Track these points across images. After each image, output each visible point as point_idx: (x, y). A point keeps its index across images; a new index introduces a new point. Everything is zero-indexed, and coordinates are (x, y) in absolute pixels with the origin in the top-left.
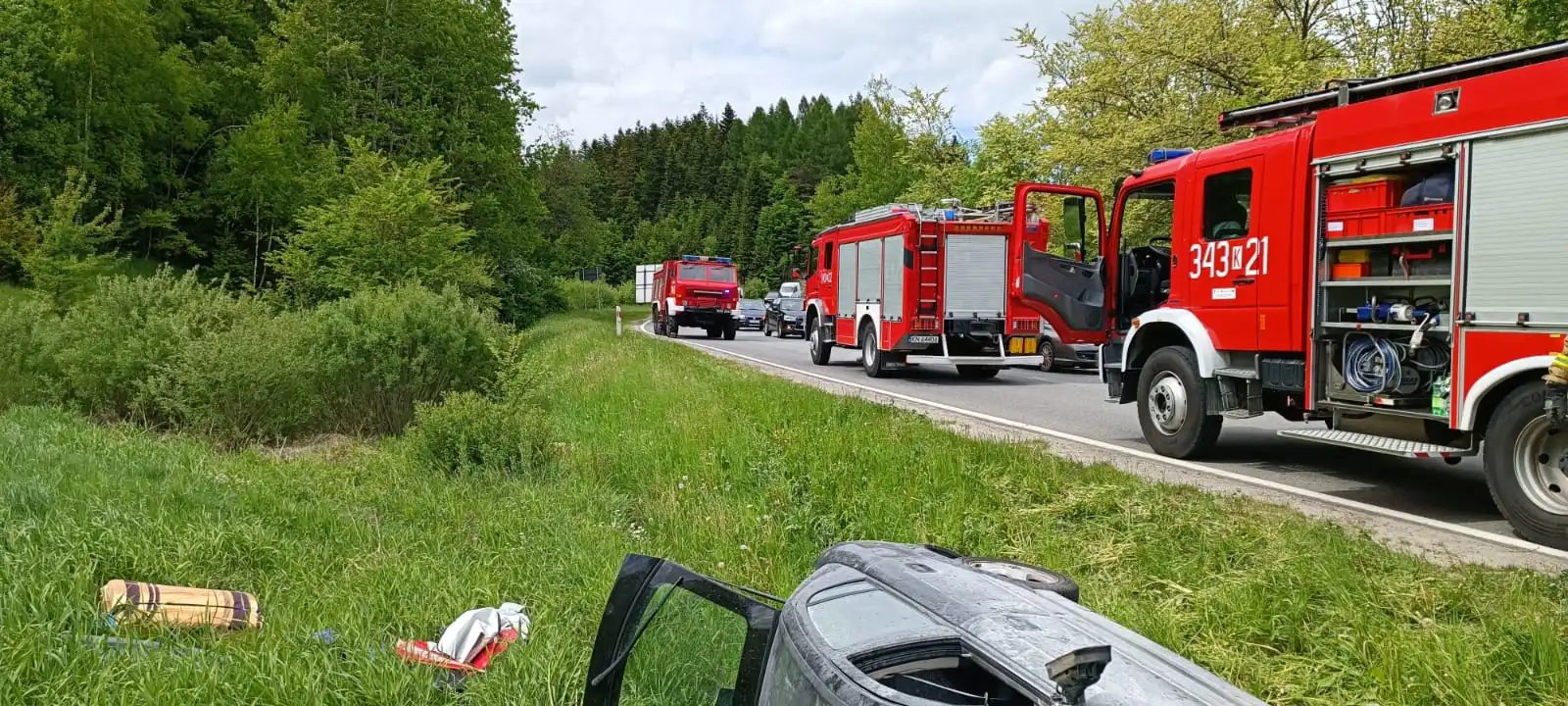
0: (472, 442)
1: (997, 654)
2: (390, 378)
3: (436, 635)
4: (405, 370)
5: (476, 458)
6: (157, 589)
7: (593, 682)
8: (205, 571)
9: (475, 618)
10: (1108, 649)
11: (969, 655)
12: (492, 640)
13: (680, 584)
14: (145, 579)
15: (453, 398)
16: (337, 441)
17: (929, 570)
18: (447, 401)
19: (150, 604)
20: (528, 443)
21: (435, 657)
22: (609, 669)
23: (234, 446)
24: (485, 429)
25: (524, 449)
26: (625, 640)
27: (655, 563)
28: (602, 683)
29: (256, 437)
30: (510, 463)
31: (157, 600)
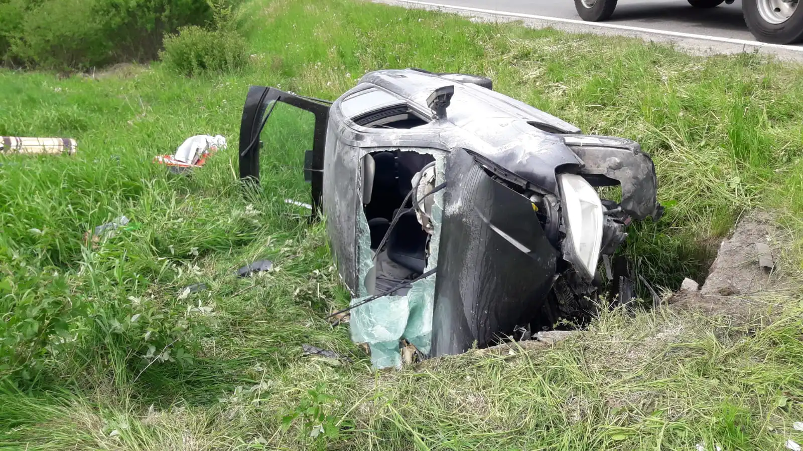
0: (198, 56)
1: (420, 106)
2: (149, 26)
3: (174, 150)
4: (158, 20)
5: (202, 65)
6: (21, 141)
7: (243, 154)
8: (47, 130)
9: (193, 141)
10: (452, 87)
11: (411, 111)
12: (204, 152)
13: (279, 99)
14: (14, 135)
15: (185, 31)
16: (126, 67)
17: (405, 77)
18: (181, 33)
19: (17, 146)
20: (231, 54)
21: (174, 162)
22: (249, 147)
23: (66, 74)
24: (204, 49)
25: (229, 57)
26: (255, 132)
27: (267, 90)
28: (246, 155)
29: (78, 69)
30: (222, 66)
31: (21, 144)
